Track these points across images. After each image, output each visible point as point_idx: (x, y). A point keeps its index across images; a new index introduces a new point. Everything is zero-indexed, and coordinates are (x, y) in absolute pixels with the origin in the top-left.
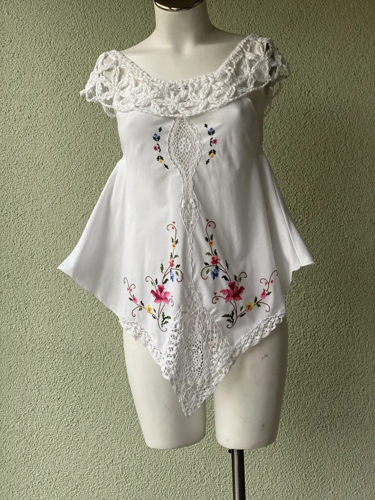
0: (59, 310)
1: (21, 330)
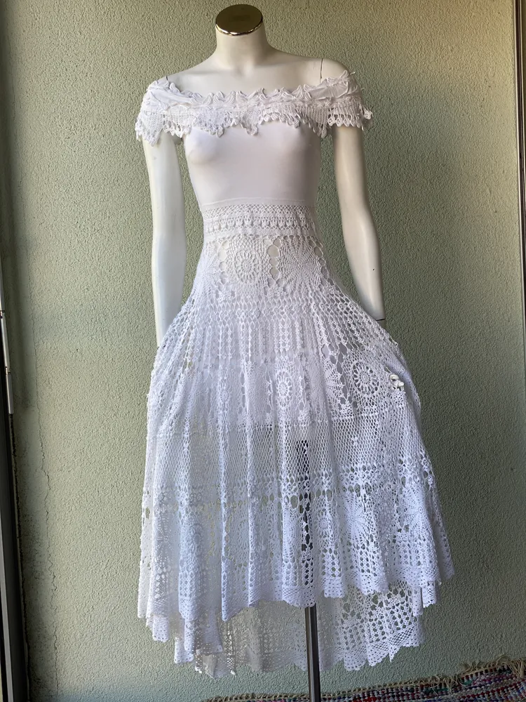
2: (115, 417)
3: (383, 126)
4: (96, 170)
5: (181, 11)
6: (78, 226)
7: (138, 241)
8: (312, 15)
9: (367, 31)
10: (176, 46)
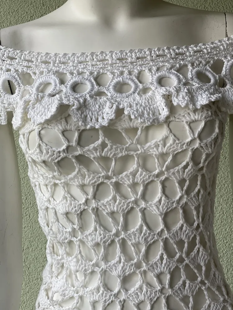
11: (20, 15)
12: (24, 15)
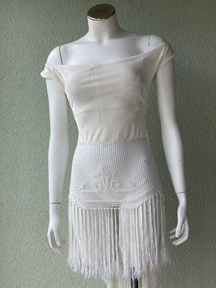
0: (36, 187)
1: (14, 198)
2: (21, 245)
3: (185, 75)
4: (16, 98)
5: (68, 9)
6: (4, 130)
7: (38, 140)
8: (144, 11)
9: (177, 20)
10: (65, 28)
11: (39, 29)
12: (42, 29)
